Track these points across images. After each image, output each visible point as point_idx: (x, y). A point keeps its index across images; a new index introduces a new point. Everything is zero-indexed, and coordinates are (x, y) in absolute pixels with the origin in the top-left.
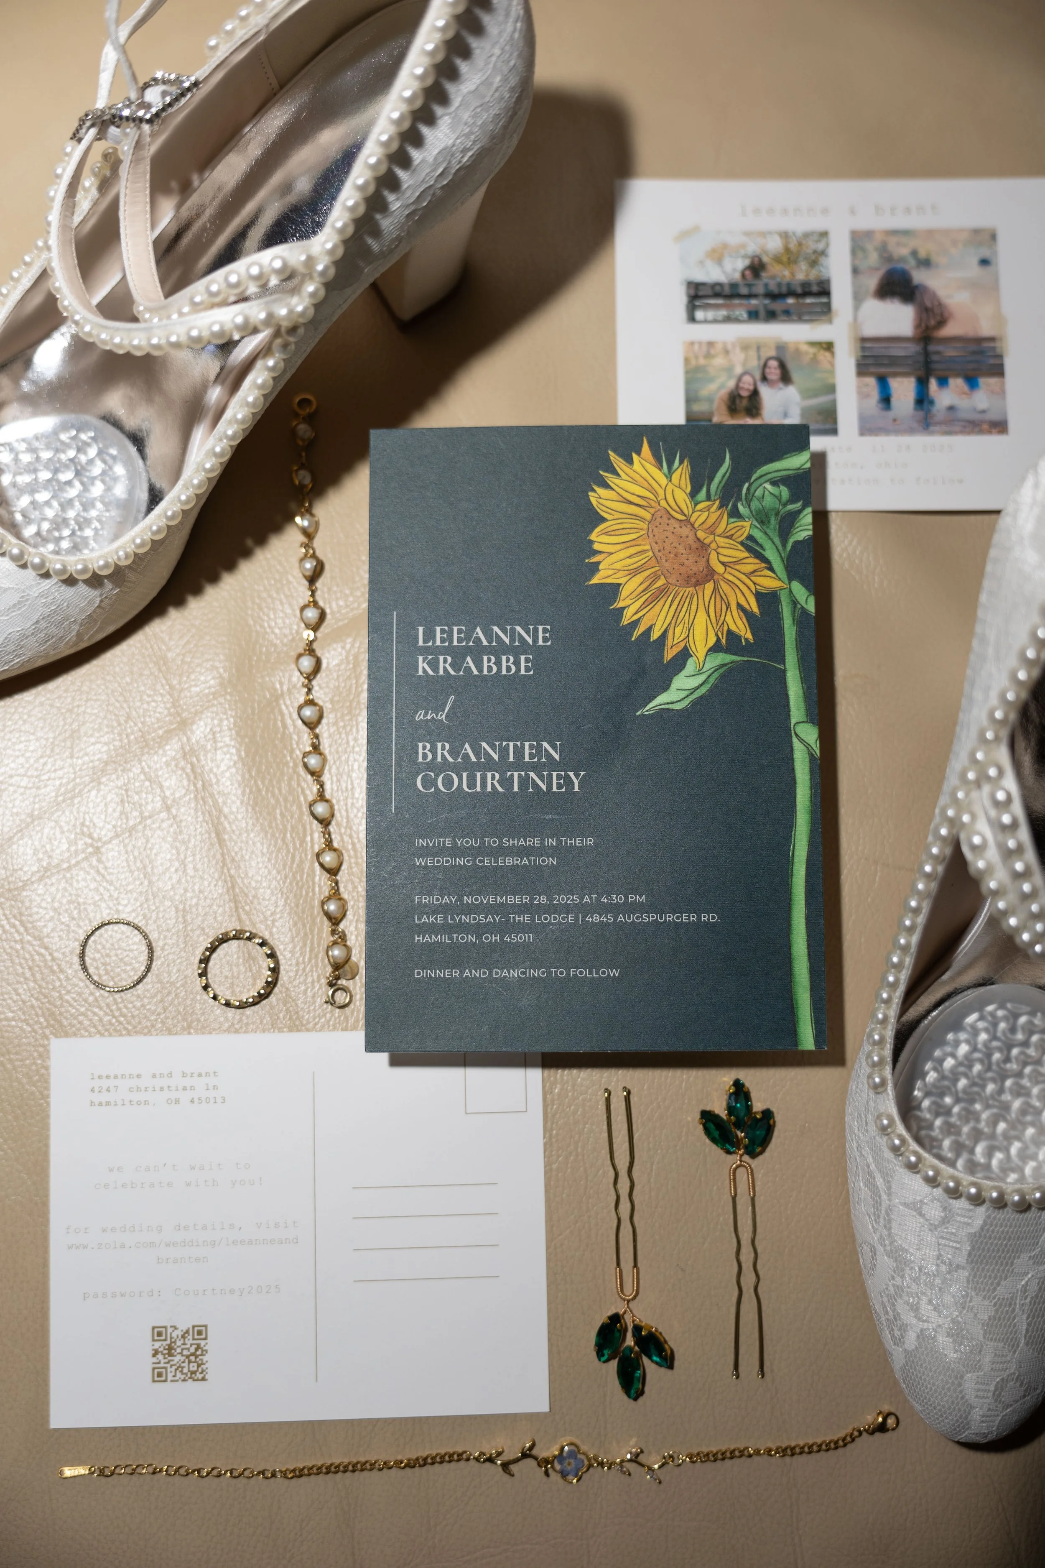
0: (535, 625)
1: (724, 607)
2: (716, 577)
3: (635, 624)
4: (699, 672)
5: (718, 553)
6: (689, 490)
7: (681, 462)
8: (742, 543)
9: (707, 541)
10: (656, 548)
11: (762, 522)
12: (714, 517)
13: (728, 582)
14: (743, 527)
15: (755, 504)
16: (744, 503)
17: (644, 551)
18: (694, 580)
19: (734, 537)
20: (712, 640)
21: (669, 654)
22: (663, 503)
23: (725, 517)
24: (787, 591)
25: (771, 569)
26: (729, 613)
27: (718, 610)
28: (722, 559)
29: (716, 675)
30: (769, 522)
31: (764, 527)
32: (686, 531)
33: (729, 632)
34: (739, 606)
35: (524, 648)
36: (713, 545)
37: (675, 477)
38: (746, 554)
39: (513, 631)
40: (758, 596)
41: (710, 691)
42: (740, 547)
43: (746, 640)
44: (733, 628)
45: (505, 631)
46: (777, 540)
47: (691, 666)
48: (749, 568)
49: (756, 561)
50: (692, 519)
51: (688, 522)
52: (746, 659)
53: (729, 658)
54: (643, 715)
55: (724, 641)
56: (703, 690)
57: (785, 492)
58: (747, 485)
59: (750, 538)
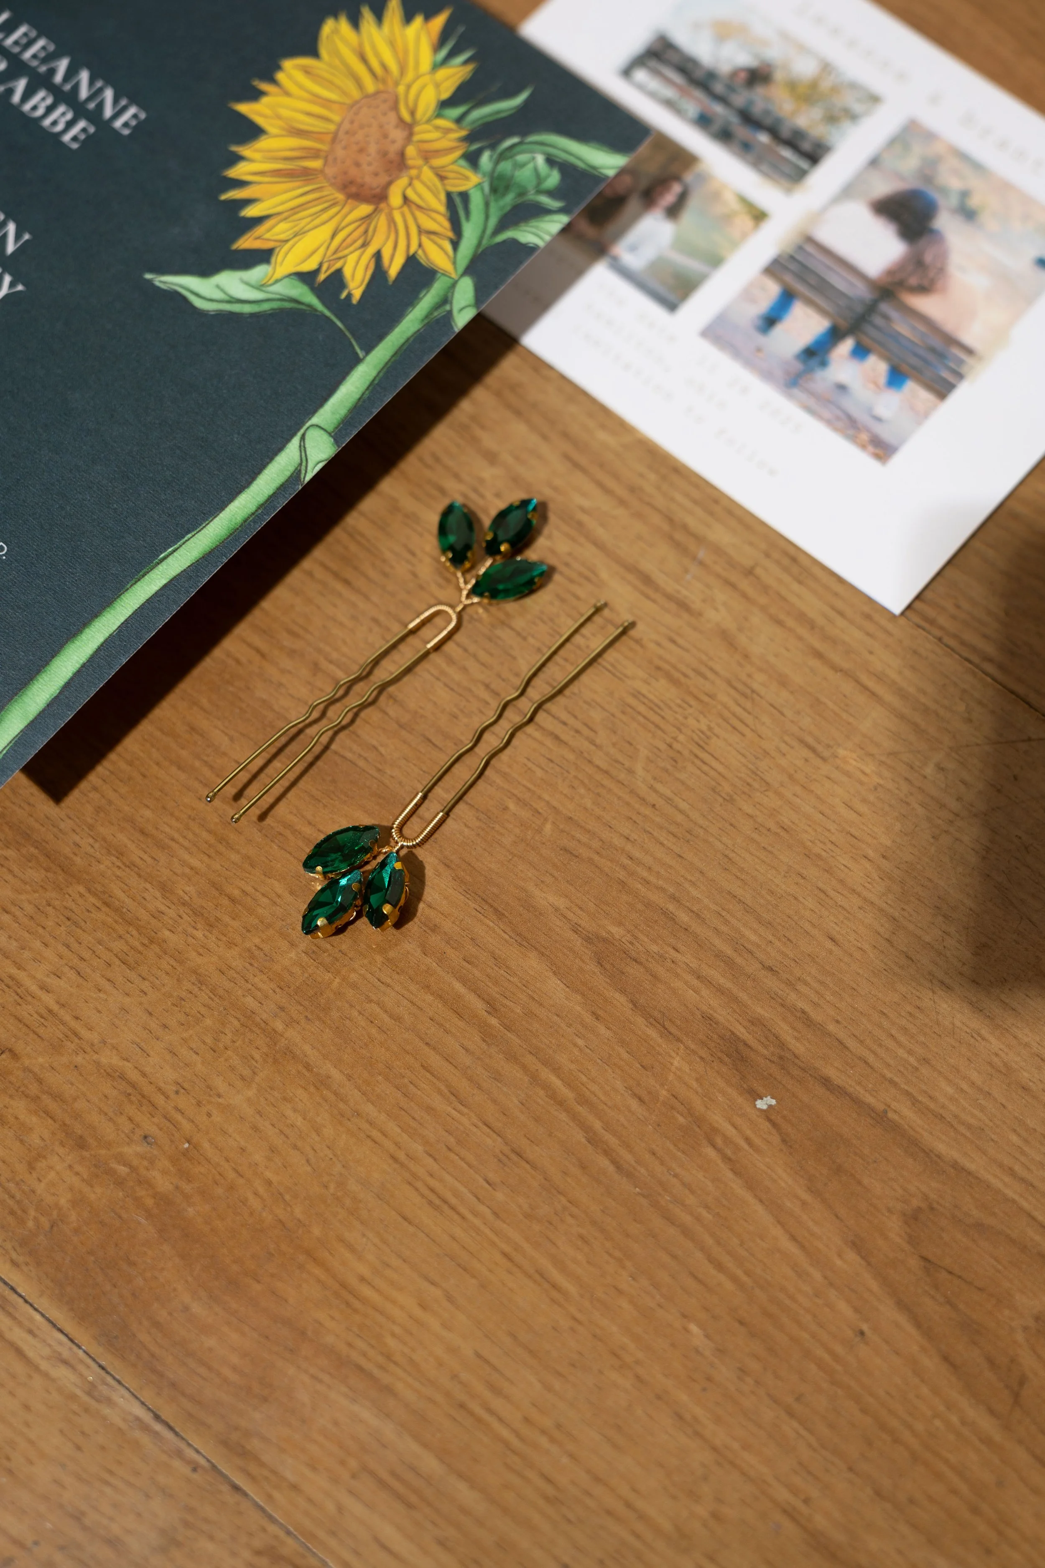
0: (133, 101)
1: (360, 242)
2: (383, 205)
3: (240, 184)
4: (260, 287)
5: (410, 184)
6: (445, 95)
7: (466, 62)
8: (449, 195)
9: (410, 162)
10: (346, 126)
11: (494, 190)
12: (445, 144)
13: (392, 222)
14: (467, 178)
15: (505, 166)
16: (495, 157)
17: (327, 120)
18: (353, 189)
19: (446, 182)
20: (310, 266)
21: (246, 242)
22: (401, 89)
23: (458, 153)
24: (451, 281)
25: (455, 245)
26: (357, 253)
27: (349, 240)
28: (410, 193)
29: (275, 305)
30: (504, 195)
31: (492, 198)
32: (398, 135)
33: (339, 273)
34: (378, 256)
35: (95, 116)
36: (413, 172)
37: (442, 73)
38: (442, 209)
39: (100, 90)
40: (411, 261)
41: (252, 315)
42: (443, 197)
43: (349, 296)
44: (347, 272)
45: (91, 82)
46: (493, 222)
47: (258, 273)
48: (428, 224)
49: (447, 224)
50: (417, 129)
51: (409, 128)
52: (327, 313)
53: (311, 299)
54: (150, 282)
55: (322, 277)
56: (247, 309)
57: (554, 179)
58: (515, 140)
59: (465, 196)
